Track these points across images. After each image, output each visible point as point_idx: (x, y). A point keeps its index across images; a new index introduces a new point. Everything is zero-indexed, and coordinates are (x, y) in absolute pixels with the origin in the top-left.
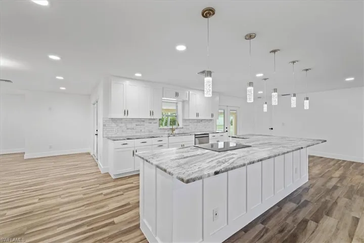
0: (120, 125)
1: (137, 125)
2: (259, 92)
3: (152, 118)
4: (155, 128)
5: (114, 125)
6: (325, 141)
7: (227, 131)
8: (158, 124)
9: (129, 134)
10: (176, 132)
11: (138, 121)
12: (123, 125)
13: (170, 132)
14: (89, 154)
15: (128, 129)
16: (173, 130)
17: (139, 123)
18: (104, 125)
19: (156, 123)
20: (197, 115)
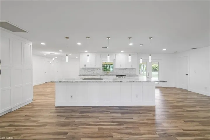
0: (86, 70)
2: (165, 50)
6: (167, 82)
7: (148, 75)
10: (110, 74)
16: (108, 73)
19: (100, 70)
20: (121, 66)
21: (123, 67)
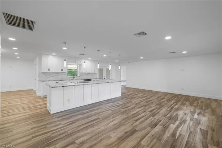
0: (47, 75)
1: (55, 75)
3: (62, 72)
4: (65, 76)
5: (44, 75)
7: (104, 78)
8: (66, 75)
9: (51, 79)
10: (76, 78)
11: (56, 73)
12: (48, 75)
13: (73, 78)
14: (32, 90)
15: (50, 77)
16: (74, 78)
17: (56, 74)
18: (39, 75)
19: (65, 74)
20: (86, 71)
21: (88, 72)
